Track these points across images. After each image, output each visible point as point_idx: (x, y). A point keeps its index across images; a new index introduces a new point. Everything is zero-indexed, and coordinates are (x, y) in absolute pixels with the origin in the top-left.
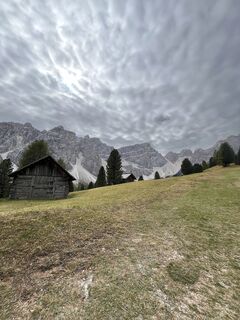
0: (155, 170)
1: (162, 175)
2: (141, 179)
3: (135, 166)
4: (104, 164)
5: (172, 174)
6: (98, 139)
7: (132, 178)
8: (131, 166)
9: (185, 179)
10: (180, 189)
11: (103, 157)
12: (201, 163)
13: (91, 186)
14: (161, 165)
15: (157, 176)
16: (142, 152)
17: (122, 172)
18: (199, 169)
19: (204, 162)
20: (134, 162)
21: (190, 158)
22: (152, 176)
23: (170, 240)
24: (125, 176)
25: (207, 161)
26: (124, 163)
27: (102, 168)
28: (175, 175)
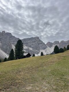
0: (41, 51)
1: (45, 53)
2: (34, 56)
3: (31, 49)
4: (14, 48)
5: (49, 53)
6: (11, 34)
7: (29, 55)
9: (55, 55)
10: (53, 60)
11: (13, 44)
12: (63, 48)
14: (44, 49)
15: (42, 54)
16: (34, 42)
17: (24, 52)
18: (62, 51)
19: (65, 47)
20: (30, 47)
21: (58, 45)
22: (40, 54)
23: (46, 86)
24: (25, 54)
25: (66, 47)
27: (12, 50)
28: (51, 54)
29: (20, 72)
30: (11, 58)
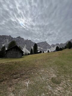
0: (48, 50)
1: (50, 51)
2: (43, 52)
3: (42, 48)
4: (33, 48)
5: (53, 51)
6: (31, 40)
7: (41, 52)
8: (40, 49)
9: (57, 52)
10: (55, 55)
11: (32, 46)
12: (62, 48)
13: (29, 54)
14: (50, 48)
15: (48, 51)
16: (44, 44)
17: (38, 50)
20: (41, 47)
21: (58, 46)
22: (47, 52)
24: (39, 51)
25: (64, 47)
26: (38, 47)
27: (32, 49)
28: (54, 51)
29: (37, 61)
30: (31, 53)
